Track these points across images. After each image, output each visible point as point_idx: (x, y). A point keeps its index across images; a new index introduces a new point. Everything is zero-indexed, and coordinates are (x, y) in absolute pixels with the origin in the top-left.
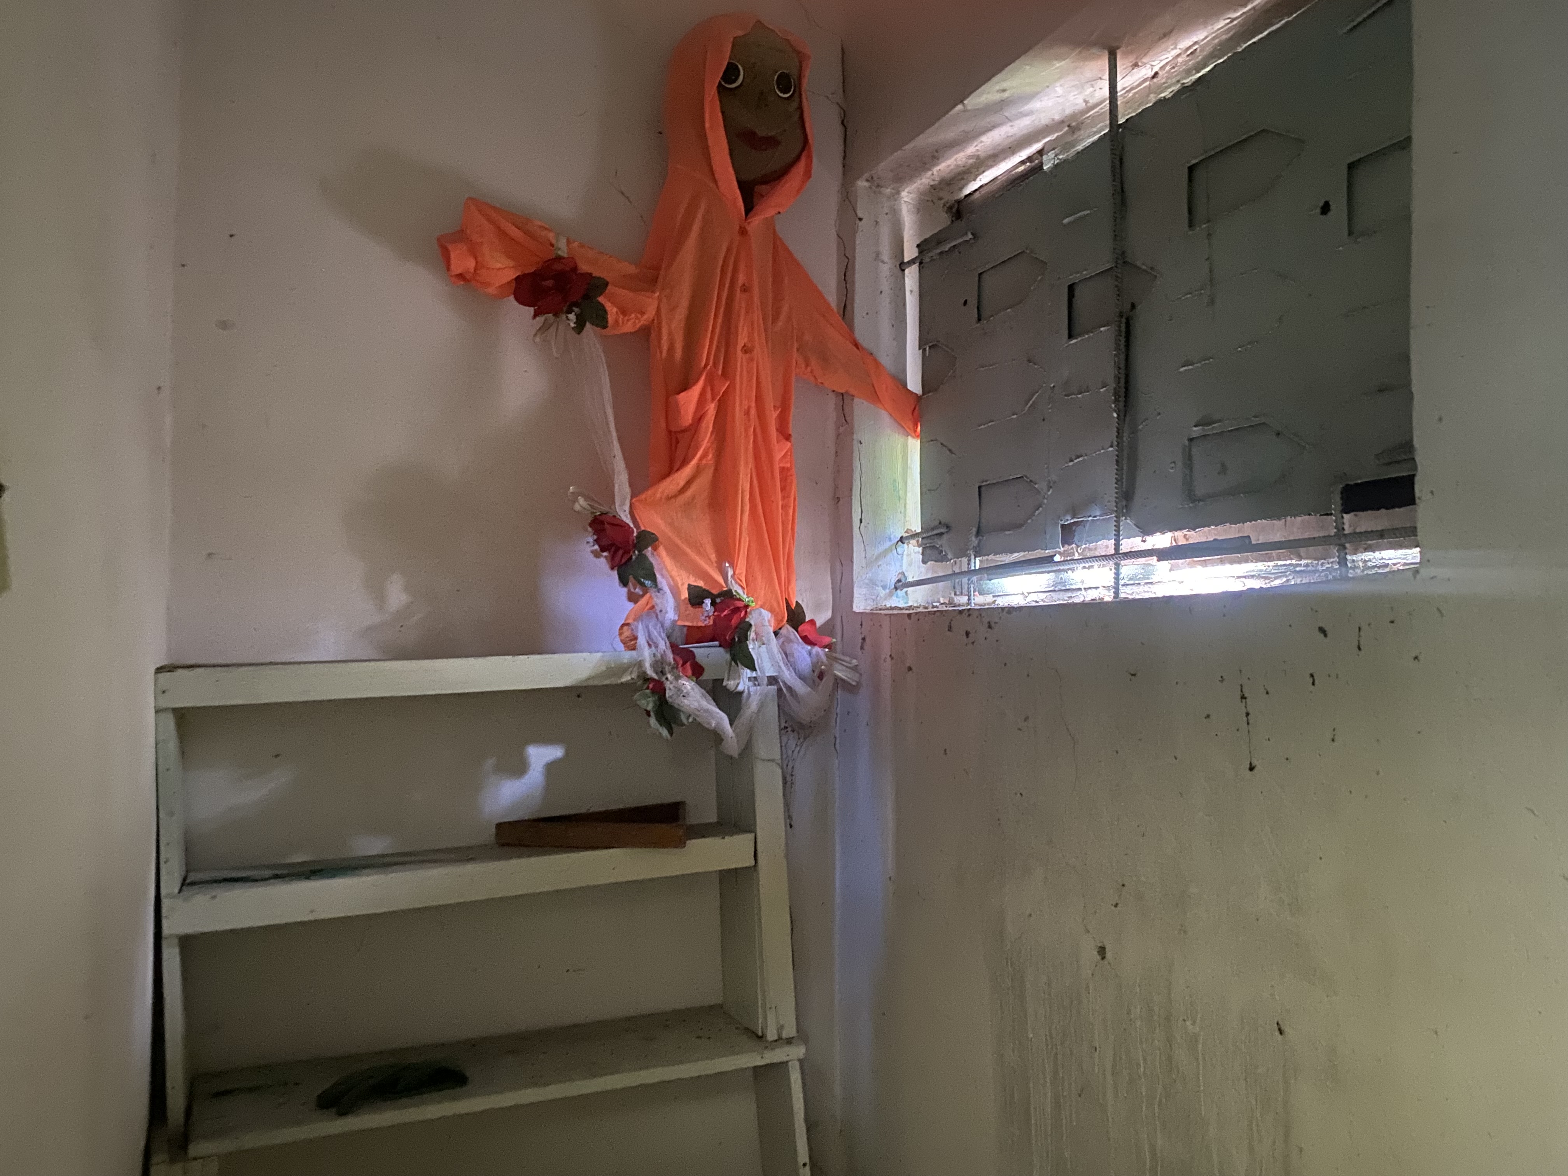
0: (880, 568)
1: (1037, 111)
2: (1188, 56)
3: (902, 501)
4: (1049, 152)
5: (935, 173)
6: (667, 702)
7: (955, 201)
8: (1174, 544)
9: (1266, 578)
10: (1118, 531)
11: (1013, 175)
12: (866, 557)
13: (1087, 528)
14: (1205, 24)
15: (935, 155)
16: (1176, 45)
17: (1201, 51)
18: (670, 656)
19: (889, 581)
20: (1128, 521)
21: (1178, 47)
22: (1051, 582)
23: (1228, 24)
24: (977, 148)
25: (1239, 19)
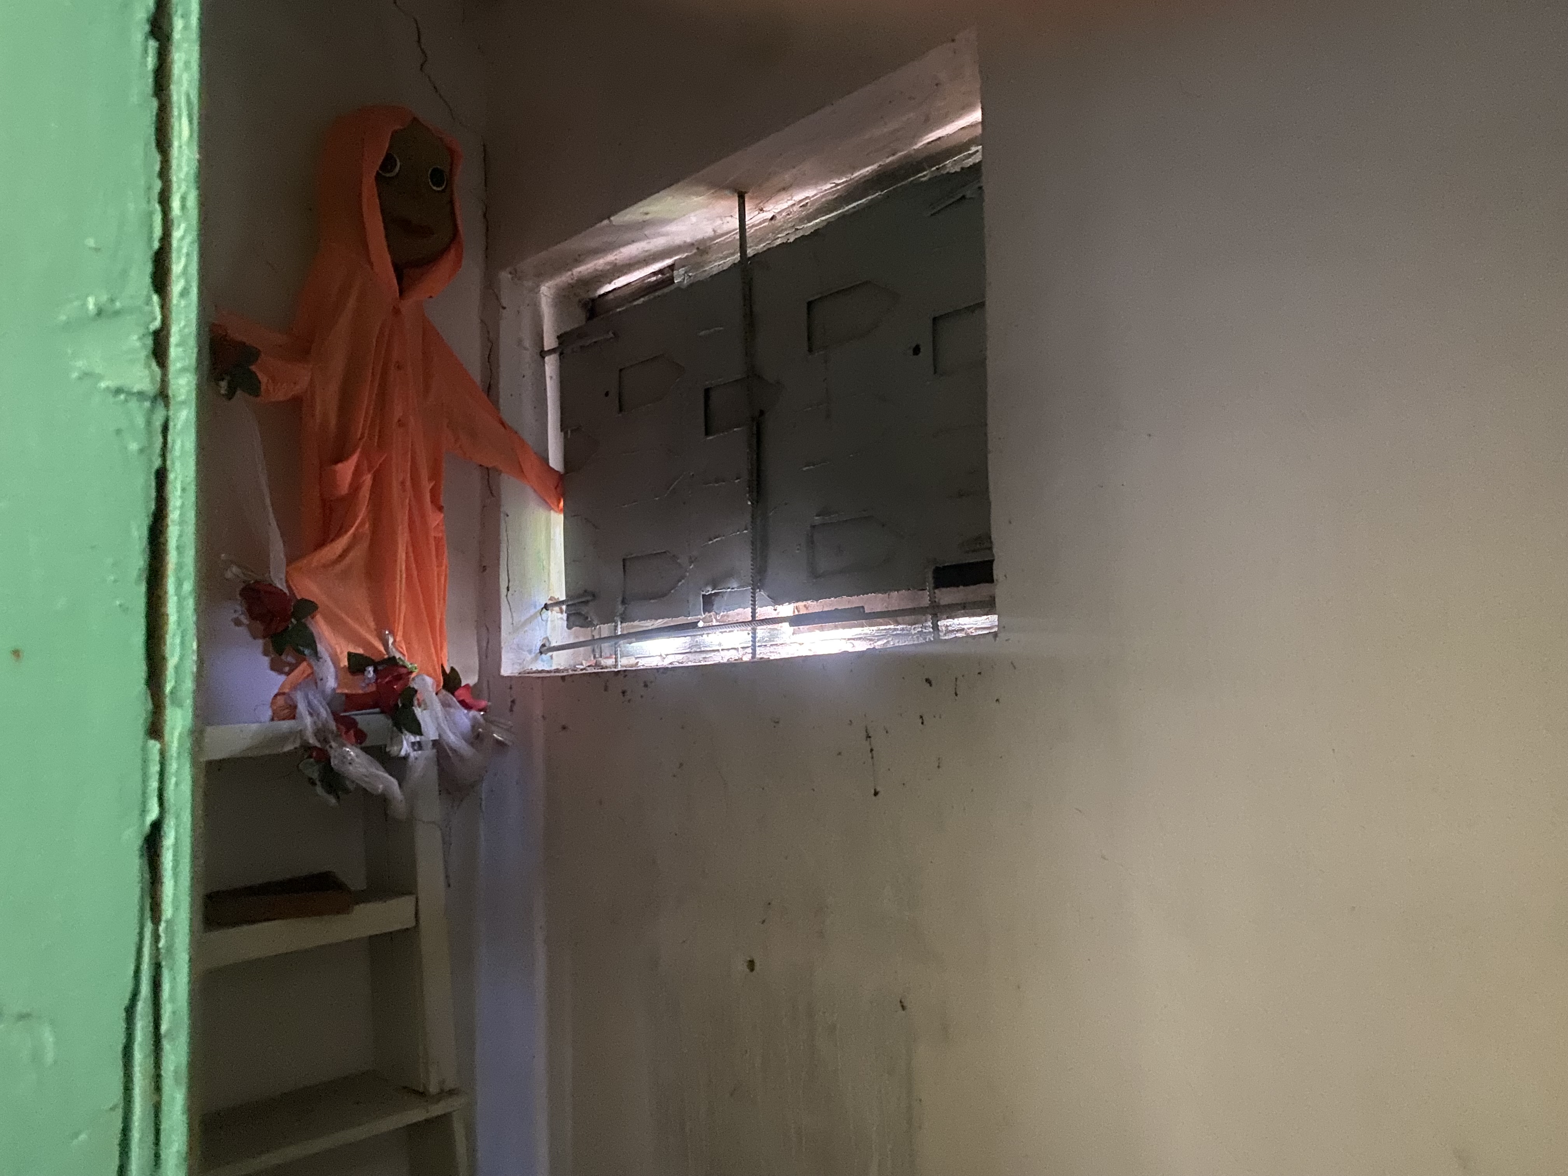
0: (526, 633)
1: (672, 233)
2: (801, 206)
3: (546, 571)
4: (680, 269)
5: (574, 273)
6: (332, 769)
7: (590, 299)
8: (797, 613)
9: (871, 640)
10: (754, 601)
11: (646, 283)
12: (513, 624)
13: (725, 598)
14: (816, 184)
15: (578, 259)
16: (792, 198)
17: (811, 206)
18: (333, 725)
19: (534, 646)
20: (762, 593)
21: (793, 199)
22: (687, 645)
23: (832, 188)
24: (616, 257)
25: (843, 186)
